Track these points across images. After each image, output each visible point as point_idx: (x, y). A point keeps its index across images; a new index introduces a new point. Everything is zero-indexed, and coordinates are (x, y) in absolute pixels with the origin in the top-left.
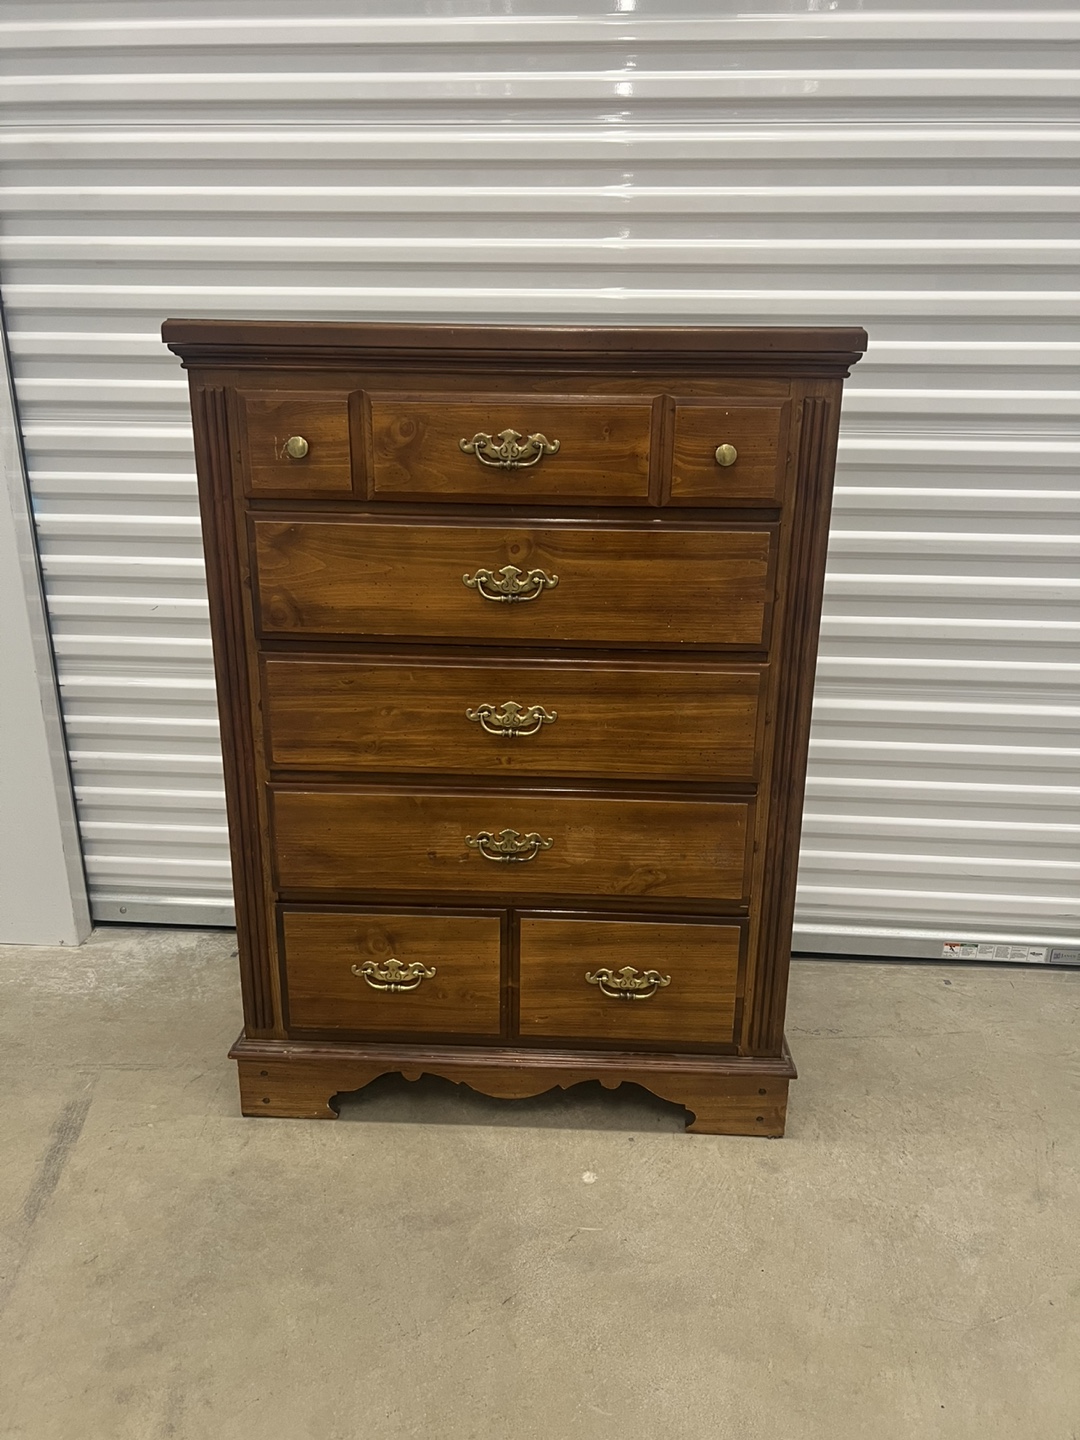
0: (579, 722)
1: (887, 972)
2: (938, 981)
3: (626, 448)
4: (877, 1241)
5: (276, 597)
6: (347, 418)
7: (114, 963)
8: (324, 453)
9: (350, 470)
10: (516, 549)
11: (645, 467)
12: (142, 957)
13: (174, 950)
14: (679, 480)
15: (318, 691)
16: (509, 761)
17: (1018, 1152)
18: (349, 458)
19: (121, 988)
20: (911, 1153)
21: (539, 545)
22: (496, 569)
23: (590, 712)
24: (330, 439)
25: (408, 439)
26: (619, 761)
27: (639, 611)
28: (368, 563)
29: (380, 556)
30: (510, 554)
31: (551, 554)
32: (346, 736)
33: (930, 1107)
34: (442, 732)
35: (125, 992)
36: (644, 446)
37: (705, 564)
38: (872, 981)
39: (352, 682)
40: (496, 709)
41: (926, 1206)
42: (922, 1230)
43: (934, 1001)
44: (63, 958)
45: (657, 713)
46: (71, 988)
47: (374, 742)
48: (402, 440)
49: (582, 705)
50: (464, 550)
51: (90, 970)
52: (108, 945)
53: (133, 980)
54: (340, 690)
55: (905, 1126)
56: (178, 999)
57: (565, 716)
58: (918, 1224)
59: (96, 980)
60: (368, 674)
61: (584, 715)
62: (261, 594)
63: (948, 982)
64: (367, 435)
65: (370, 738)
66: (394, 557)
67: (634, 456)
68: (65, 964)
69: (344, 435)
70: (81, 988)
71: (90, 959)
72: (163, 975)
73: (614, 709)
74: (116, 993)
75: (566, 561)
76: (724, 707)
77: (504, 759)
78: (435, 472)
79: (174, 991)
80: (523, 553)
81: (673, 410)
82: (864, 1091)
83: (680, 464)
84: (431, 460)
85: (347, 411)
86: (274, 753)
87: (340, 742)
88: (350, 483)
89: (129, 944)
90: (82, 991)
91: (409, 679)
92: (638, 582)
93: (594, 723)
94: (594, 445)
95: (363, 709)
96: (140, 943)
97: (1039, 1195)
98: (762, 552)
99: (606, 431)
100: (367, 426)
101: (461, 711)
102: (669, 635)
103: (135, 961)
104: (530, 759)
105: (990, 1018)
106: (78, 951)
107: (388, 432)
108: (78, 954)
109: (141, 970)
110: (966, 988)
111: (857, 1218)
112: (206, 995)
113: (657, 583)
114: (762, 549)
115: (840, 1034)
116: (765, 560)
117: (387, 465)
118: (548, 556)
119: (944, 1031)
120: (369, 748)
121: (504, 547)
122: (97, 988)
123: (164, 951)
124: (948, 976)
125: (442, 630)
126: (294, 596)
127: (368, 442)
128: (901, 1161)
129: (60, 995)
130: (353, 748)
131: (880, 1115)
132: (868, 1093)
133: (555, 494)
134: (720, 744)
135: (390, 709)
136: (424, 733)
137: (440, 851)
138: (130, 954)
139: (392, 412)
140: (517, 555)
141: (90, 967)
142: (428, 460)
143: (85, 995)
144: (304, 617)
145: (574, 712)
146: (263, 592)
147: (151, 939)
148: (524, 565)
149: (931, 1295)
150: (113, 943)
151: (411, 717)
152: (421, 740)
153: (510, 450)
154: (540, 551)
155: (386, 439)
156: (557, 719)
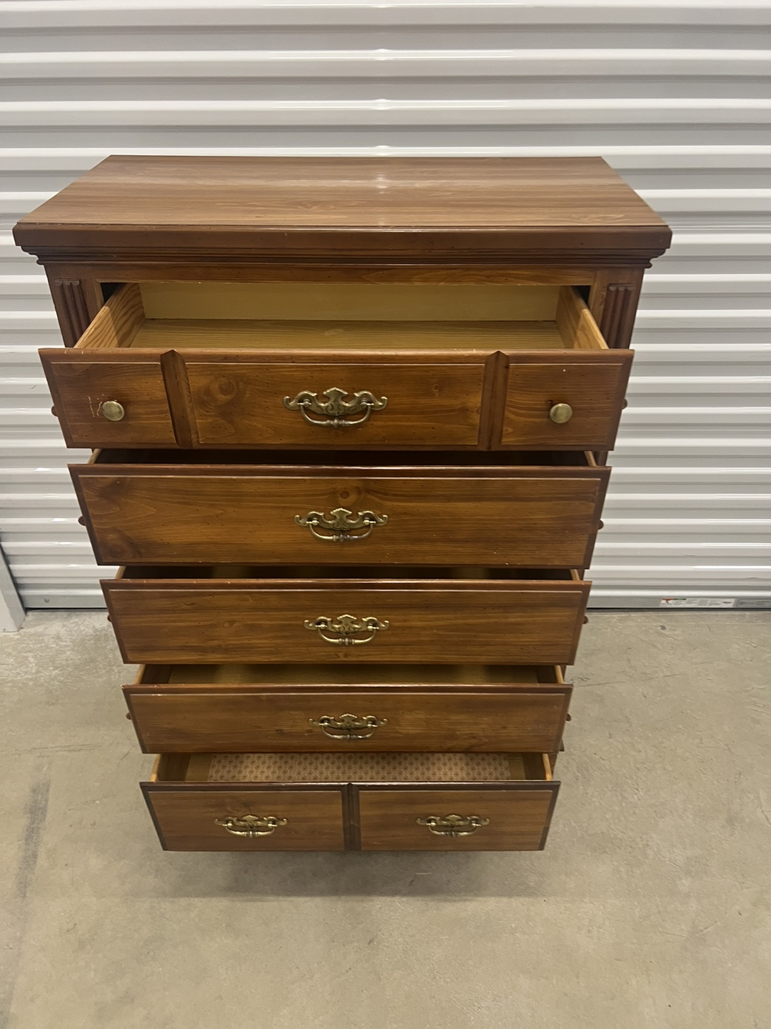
0: (411, 628)
1: (620, 620)
2: (656, 626)
3: (456, 403)
4: (622, 869)
5: (111, 536)
6: (162, 378)
7: (47, 647)
8: (142, 411)
9: (171, 425)
10: (345, 494)
11: (476, 419)
12: (69, 640)
13: (91, 631)
14: (510, 430)
15: (162, 611)
16: (346, 656)
17: (715, 782)
18: (169, 415)
19: (56, 671)
20: (642, 789)
21: (368, 491)
22: (327, 512)
23: (421, 621)
24: (148, 398)
25: (229, 397)
26: (448, 654)
27: (467, 542)
28: (199, 508)
29: (210, 502)
30: (340, 499)
31: (380, 498)
32: (194, 642)
33: (654, 746)
34: (283, 637)
35: (59, 675)
36: (475, 400)
37: (533, 504)
38: (609, 630)
39: (194, 604)
40: (332, 621)
41: (654, 835)
42: (651, 857)
43: (654, 646)
44: (7, 644)
45: (483, 621)
46: (18, 674)
47: (220, 646)
48: (222, 398)
49: (413, 616)
50: (294, 496)
51: (29, 654)
52: (40, 629)
53: (64, 663)
54: (184, 610)
55: (638, 766)
56: (100, 680)
57: (396, 624)
58: (649, 851)
59: (36, 665)
60: (209, 598)
61: (413, 623)
62: (96, 533)
63: (663, 628)
64: (185, 392)
65: (216, 643)
66: (223, 503)
67: (464, 411)
68: (10, 651)
69: (161, 394)
70: (26, 673)
71: (28, 644)
72: (86, 656)
73: (443, 618)
74: (53, 677)
75: (395, 504)
76: (547, 616)
77: (340, 654)
78: (260, 426)
79: (97, 672)
80: (352, 498)
81: (507, 367)
82: (607, 734)
83: (512, 416)
84: (253, 416)
85: (161, 372)
86: (128, 655)
87: (187, 646)
88: (174, 437)
89: (56, 627)
90: (26, 676)
91: (248, 600)
92: (466, 520)
93: (424, 628)
94: (424, 401)
95: (206, 623)
96: (64, 626)
97: (731, 821)
98: (591, 495)
99: (436, 388)
100: (184, 384)
101: (300, 622)
102: (495, 559)
103: (64, 643)
104: (365, 653)
105: (694, 660)
106: (16, 637)
107: (207, 391)
108: (18, 639)
109: (68, 653)
110: (676, 633)
111: (607, 850)
112: (122, 674)
113: (484, 520)
114: (592, 493)
115: (589, 682)
116: (593, 501)
117: (210, 420)
118: (379, 501)
119: (661, 674)
120: (214, 650)
121: (334, 493)
122: (38, 672)
123: (84, 633)
124: (663, 622)
125: (277, 558)
126: (129, 535)
127: (187, 399)
128: (635, 797)
129: (10, 682)
130: (203, 650)
131: (620, 756)
132: (610, 736)
133: (384, 443)
134: (540, 641)
135: (232, 622)
136: (266, 639)
137: (286, 729)
138: (58, 637)
139: (209, 373)
140: (347, 500)
141: (29, 652)
142: (251, 415)
143: (31, 680)
144: (142, 551)
145: (405, 621)
146: (98, 532)
147: (72, 621)
148: (354, 508)
149: (659, 912)
150: (43, 626)
151: (253, 628)
152: (263, 643)
153: (336, 407)
154: (370, 496)
155: (205, 398)
156: (390, 627)
